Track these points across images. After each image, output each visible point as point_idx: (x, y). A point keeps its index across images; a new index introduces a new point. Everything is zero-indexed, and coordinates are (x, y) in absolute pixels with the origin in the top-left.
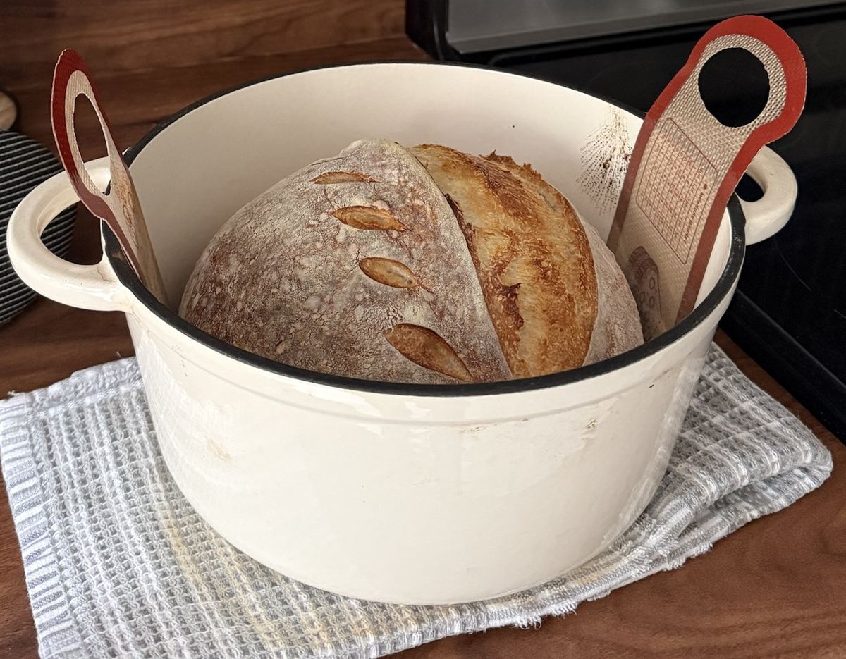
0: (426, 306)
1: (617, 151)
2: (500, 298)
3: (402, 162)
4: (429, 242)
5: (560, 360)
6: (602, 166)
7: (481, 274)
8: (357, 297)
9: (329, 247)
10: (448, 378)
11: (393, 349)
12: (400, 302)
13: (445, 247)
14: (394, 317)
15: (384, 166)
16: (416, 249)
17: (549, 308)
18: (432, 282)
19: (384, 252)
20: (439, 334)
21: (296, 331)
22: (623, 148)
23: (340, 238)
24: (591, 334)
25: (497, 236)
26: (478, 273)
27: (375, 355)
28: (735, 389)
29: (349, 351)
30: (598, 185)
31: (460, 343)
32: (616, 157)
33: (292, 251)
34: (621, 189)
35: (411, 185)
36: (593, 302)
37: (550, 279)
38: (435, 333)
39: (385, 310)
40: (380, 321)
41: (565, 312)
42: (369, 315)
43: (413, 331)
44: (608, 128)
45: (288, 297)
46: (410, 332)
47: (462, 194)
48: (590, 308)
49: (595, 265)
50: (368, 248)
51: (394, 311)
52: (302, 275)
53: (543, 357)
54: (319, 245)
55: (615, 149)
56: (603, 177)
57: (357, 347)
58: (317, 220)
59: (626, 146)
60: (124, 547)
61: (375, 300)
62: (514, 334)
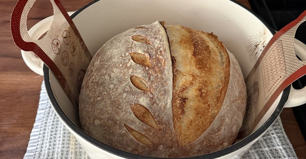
0: (149, 99)
1: (261, 43)
2: (179, 102)
3: (163, 39)
4: (159, 74)
5: (196, 128)
6: (255, 46)
7: (175, 91)
8: (126, 89)
9: (124, 67)
10: (149, 127)
11: (132, 112)
12: (140, 95)
13: (164, 78)
14: (136, 100)
15: (156, 38)
16: (153, 76)
17: (198, 108)
18: (153, 91)
19: (140, 75)
20: (150, 111)
21: (104, 95)
22: (264, 43)
23: (128, 65)
24: (213, 120)
25: (188, 76)
26: (173, 90)
27: (125, 112)
28: (277, 140)
29: (118, 108)
30: (252, 52)
31: (157, 115)
32: (260, 45)
33: (113, 64)
34: (259, 57)
35: (161, 49)
36: (219, 108)
37: (203, 97)
38: (148, 110)
39: (133, 97)
40: (130, 100)
41: (205, 110)
42: (128, 97)
43: (141, 107)
44: (261, 33)
45: (105, 81)
46: (140, 107)
47: (182, 55)
48: (217, 110)
49: (227, 92)
50: (136, 71)
51: (136, 98)
52: (112, 75)
53: (189, 126)
54: (121, 65)
55: (261, 42)
56: (255, 50)
57: (120, 107)
58: (125, 55)
59: (265, 42)
60: (57, 134)
61: (131, 92)
62: (180, 116)
